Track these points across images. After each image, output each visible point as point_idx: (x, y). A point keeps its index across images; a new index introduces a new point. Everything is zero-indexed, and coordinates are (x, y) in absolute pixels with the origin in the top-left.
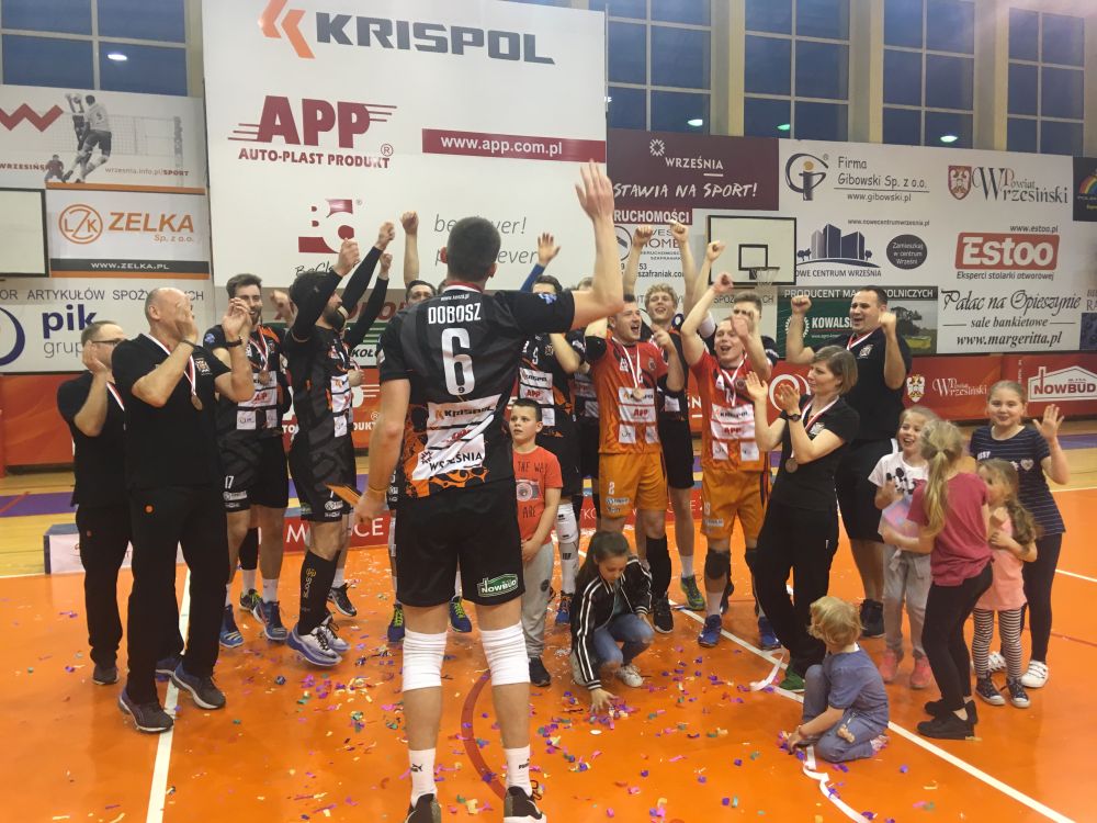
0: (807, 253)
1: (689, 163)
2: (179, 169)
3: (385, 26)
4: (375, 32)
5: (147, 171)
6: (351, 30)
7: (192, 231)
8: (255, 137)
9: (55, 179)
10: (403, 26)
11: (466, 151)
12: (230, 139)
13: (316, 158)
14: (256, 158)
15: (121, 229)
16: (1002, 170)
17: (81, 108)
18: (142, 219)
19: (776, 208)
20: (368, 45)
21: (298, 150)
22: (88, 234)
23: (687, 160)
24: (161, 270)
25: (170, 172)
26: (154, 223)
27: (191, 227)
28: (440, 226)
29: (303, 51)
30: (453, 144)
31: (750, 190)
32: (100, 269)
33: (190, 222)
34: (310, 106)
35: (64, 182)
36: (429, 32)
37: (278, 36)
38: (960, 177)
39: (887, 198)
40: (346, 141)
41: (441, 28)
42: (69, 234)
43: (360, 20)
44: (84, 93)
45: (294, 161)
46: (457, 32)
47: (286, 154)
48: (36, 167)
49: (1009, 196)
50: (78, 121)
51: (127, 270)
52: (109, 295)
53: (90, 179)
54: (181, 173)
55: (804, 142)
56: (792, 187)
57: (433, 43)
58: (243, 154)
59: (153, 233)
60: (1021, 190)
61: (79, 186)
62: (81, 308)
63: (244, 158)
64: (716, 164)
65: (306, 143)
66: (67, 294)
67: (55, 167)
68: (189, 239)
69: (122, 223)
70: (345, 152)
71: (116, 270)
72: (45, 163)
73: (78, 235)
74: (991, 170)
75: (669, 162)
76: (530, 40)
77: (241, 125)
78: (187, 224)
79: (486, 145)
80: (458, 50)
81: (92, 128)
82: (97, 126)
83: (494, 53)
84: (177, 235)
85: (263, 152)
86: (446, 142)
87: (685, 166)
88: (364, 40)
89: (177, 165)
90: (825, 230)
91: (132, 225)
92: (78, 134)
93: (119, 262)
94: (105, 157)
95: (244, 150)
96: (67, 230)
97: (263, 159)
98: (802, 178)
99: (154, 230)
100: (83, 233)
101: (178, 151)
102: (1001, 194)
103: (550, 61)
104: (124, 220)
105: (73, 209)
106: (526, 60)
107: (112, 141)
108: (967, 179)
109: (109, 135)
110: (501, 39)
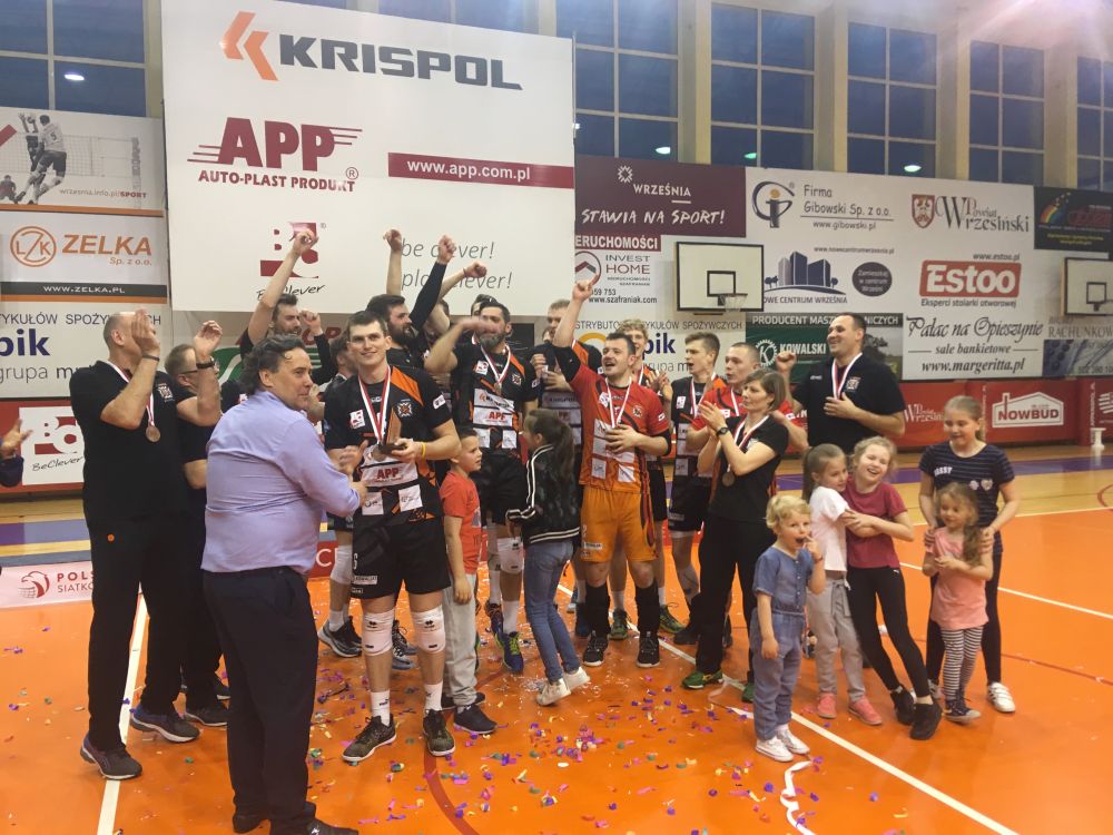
0: (775, 280)
1: (657, 190)
2: (136, 191)
3: (351, 50)
4: (340, 55)
5: (103, 193)
6: (315, 53)
7: (149, 254)
8: (216, 159)
9: (7, 200)
10: (368, 50)
11: (432, 176)
12: (190, 161)
13: (279, 181)
14: (217, 180)
15: (76, 252)
16: (964, 199)
17: (35, 127)
18: (98, 241)
19: (743, 234)
20: (333, 67)
21: (260, 172)
22: (41, 257)
23: (655, 187)
24: (117, 294)
25: (128, 194)
26: (110, 245)
27: (148, 250)
29: (266, 73)
30: (420, 169)
31: (718, 217)
32: (53, 293)
33: (148, 246)
34: (273, 129)
35: (16, 202)
36: (395, 56)
37: (239, 56)
38: (924, 205)
39: (852, 226)
40: (310, 164)
41: (407, 52)
42: (21, 257)
43: (323, 42)
44: (38, 113)
45: (255, 183)
46: (424, 57)
47: (248, 177)
49: (972, 225)
50: (32, 142)
51: (81, 294)
52: (62, 319)
53: (43, 201)
54: (139, 195)
55: (770, 170)
56: (759, 214)
57: (399, 67)
58: (203, 176)
59: (109, 256)
60: (983, 218)
61: (32, 207)
63: (204, 180)
64: (684, 190)
65: (269, 165)
66: (18, 318)
67: (7, 187)
68: (147, 262)
69: (77, 246)
70: (309, 175)
71: (69, 293)
73: (30, 258)
74: (954, 199)
75: (638, 189)
76: (497, 65)
77: (201, 146)
78: (144, 246)
79: (454, 170)
80: (424, 74)
81: (46, 149)
82: (51, 147)
83: (461, 78)
84: (134, 258)
85: (224, 174)
86: (413, 166)
87: (653, 192)
88: (328, 63)
89: (134, 187)
90: (792, 257)
91: (87, 248)
92: (32, 154)
93: (73, 285)
94: (60, 178)
95: (204, 172)
96: (18, 253)
97: (224, 181)
98: (769, 206)
99: (111, 253)
100: (36, 255)
101: (136, 172)
102: (963, 223)
103: (517, 87)
104: (79, 242)
105: (25, 231)
106: (493, 85)
107: (67, 161)
108: (930, 208)
109: (64, 156)
110: (468, 64)
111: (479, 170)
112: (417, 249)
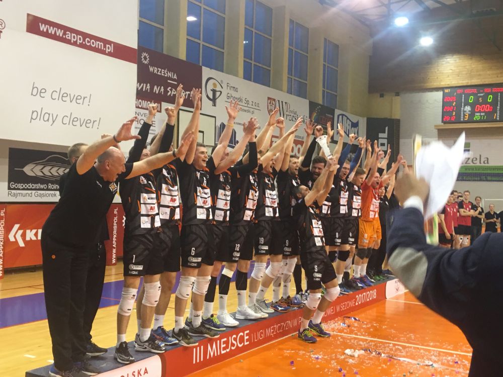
1: (161, 72)
16: (286, 103)
23: (160, 70)
38: (271, 104)
39: (245, 111)
49: (288, 117)
55: (213, 71)
56: (208, 97)
60: (292, 115)
64: (174, 75)
74: (282, 102)
79: (69, 36)
86: (43, 28)
87: (159, 73)
90: (221, 126)
98: (212, 92)
102: (285, 116)
108: (274, 106)
111: (84, 40)
112: (42, 92)
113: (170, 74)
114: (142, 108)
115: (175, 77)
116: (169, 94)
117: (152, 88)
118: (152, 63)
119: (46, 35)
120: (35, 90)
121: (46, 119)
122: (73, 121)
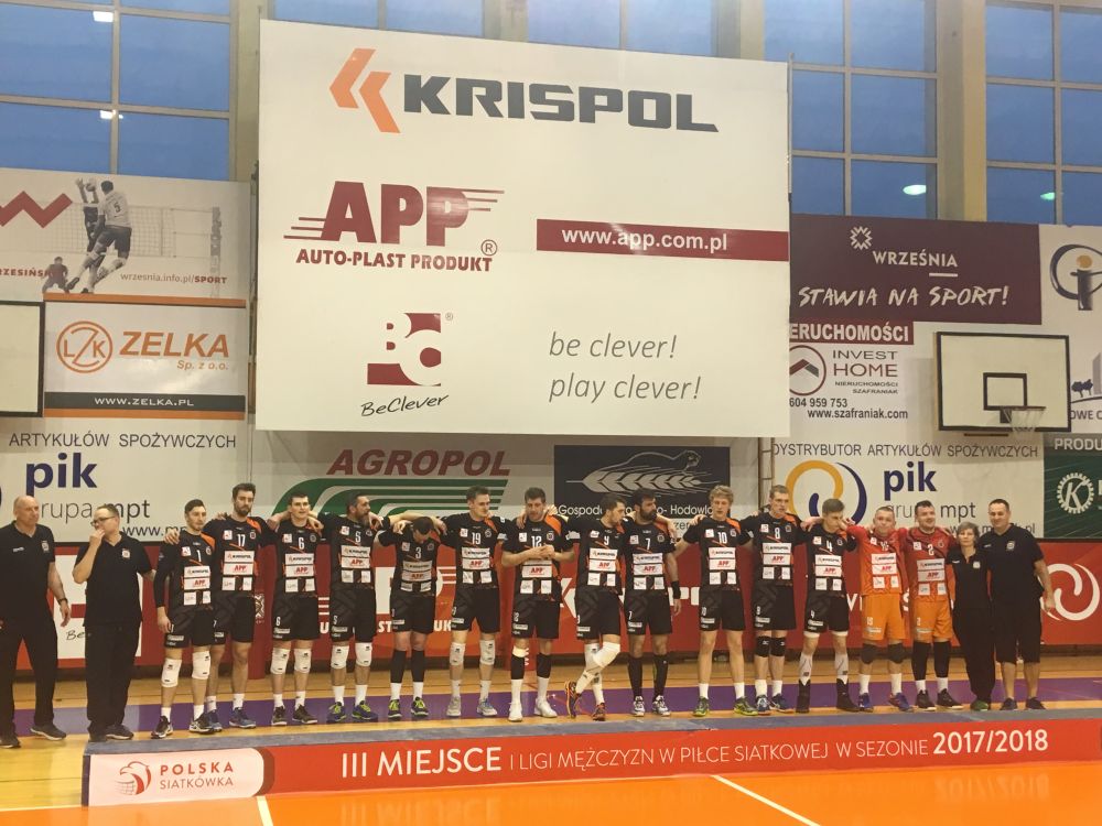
0: (1088, 386)
1: (908, 259)
2: (214, 275)
3: (493, 89)
4: (479, 97)
5: (174, 278)
6: (448, 96)
7: (226, 355)
8: (319, 234)
9: (56, 289)
10: (515, 89)
11: (595, 248)
12: (286, 237)
13: (396, 260)
14: (318, 261)
15: (135, 353)
17: (95, 196)
18: (164, 340)
19: (1037, 320)
20: (470, 113)
21: (372, 250)
22: (94, 360)
23: (905, 254)
24: (184, 407)
25: (204, 279)
26: (179, 345)
27: (225, 351)
28: (558, 346)
29: (386, 123)
30: (578, 238)
31: (998, 296)
32: (105, 406)
33: (224, 344)
34: (391, 193)
35: (67, 291)
36: (549, 96)
37: (354, 105)
40: (435, 237)
41: (567, 90)
42: (69, 360)
43: (459, 81)
45: (366, 264)
46: (587, 94)
47: (357, 255)
48: (33, 273)
50: (90, 214)
51: (140, 407)
52: (114, 441)
53: (102, 289)
54: (217, 280)
55: (1077, 228)
56: (1061, 291)
57: (554, 109)
58: (303, 256)
59: (176, 360)
61: (87, 297)
62: (77, 457)
63: (303, 261)
64: (947, 261)
65: (384, 240)
66: (61, 439)
67: (57, 272)
68: (223, 367)
69: (138, 346)
70: (434, 251)
71: (125, 406)
72: (44, 268)
73: (80, 361)
75: (879, 258)
76: (685, 102)
77: (301, 219)
78: (220, 346)
79: (623, 239)
80: (588, 117)
81: (107, 223)
82: (114, 221)
83: (636, 119)
84: (207, 362)
85: (328, 253)
86: (569, 236)
87: (902, 263)
88: (464, 108)
89: (212, 270)
91: (151, 349)
92: (89, 230)
93: (130, 397)
94: (122, 260)
95: (303, 251)
96: (66, 355)
97: (328, 262)
98: (1076, 279)
99: (178, 354)
100: (87, 358)
101: (215, 251)
103: (712, 128)
104: (141, 341)
105: (77, 327)
106: (680, 127)
107: (132, 238)
109: (128, 231)
110: (646, 102)
111: (658, 240)
112: (571, 347)
113: (934, 260)
114: (856, 341)
115: (952, 262)
116: (934, 302)
117: (883, 296)
118: (879, 245)
119: (578, 247)
120: (558, 345)
121: (581, 391)
122: (638, 389)
